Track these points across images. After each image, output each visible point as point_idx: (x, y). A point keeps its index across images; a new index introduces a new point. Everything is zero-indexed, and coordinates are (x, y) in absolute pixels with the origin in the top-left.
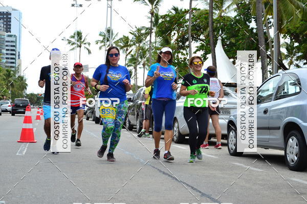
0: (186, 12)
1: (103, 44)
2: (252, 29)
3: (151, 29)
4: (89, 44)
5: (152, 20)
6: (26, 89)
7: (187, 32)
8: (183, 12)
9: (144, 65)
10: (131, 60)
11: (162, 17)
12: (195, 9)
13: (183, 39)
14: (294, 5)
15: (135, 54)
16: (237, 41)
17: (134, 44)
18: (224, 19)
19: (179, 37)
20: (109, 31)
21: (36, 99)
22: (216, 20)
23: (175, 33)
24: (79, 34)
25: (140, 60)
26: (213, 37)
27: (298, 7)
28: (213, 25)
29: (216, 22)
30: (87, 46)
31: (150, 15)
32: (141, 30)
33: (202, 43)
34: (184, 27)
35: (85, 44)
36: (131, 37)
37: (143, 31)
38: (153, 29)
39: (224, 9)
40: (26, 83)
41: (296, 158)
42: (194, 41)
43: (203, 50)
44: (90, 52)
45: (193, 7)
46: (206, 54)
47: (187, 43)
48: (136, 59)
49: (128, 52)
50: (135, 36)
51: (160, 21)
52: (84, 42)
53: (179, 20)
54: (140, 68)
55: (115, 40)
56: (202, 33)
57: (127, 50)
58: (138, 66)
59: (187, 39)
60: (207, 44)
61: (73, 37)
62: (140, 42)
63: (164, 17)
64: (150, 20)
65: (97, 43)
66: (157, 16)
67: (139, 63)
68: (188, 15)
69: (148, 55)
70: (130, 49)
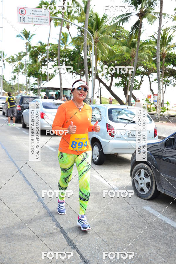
0: (46, 45)
2: (82, 57)
7: (46, 57)
8: (45, 45)
9: (23, 73)
10: (15, 70)
11: (32, 47)
12: (51, 44)
13: (44, 61)
14: (104, 46)
15: (17, 67)
16: (74, 63)
17: (17, 61)
18: (67, 50)
19: (42, 59)
22: (63, 51)
23: (40, 57)
25: (20, 70)
27: (107, 48)
31: (26, 45)
32: (21, 53)
33: (54, 64)
34: (45, 54)
36: (15, 57)
37: (22, 54)
38: (27, 53)
39: (67, 44)
42: (50, 62)
45: (49, 43)
47: (46, 63)
48: (18, 70)
49: (14, 65)
50: (18, 56)
51: (32, 49)
53: (42, 50)
56: (55, 57)
58: (19, 73)
59: (46, 61)
62: (20, 60)
64: (26, 48)
66: (30, 46)
67: (20, 71)
68: (47, 47)
69: (24, 67)
70: (15, 63)
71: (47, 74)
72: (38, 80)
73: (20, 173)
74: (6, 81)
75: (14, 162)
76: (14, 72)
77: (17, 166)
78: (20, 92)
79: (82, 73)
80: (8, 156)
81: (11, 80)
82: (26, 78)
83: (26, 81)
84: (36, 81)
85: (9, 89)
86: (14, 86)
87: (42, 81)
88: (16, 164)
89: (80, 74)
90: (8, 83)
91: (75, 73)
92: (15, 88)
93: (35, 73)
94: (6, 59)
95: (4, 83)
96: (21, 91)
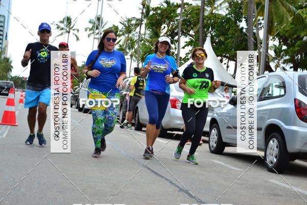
0: (178, 6)
1: (92, 32)
2: (243, 28)
3: (141, 20)
4: (78, 31)
5: (143, 11)
6: (11, 71)
8: (175, 6)
9: (131, 56)
11: (153, 9)
12: (187, 4)
13: (172, 33)
14: (285, 8)
15: (123, 45)
16: (226, 39)
17: (123, 34)
18: (215, 16)
19: (168, 31)
20: (99, 19)
21: (20, 82)
22: (207, 17)
23: (164, 27)
24: (69, 20)
25: (128, 50)
26: (203, 33)
27: (289, 11)
28: (203, 21)
29: (207, 19)
30: (75, 32)
31: (142, 7)
32: (132, 20)
33: (191, 39)
34: (174, 21)
35: (74, 30)
36: (121, 27)
37: (133, 22)
38: (143, 21)
39: (216, 6)
40: (12, 65)
41: (275, 160)
42: (183, 36)
43: (191, 45)
44: (78, 39)
47: (176, 38)
48: (123, 50)
50: (125, 26)
51: (151, 13)
52: (73, 29)
53: (170, 14)
55: (104, 29)
56: (192, 29)
59: (177, 34)
60: (196, 40)
61: (62, 22)
62: (129, 32)
63: (156, 9)
64: (141, 11)
65: (86, 30)
66: (148, 8)
68: (180, 9)
69: (136, 47)
91: (227, 58)
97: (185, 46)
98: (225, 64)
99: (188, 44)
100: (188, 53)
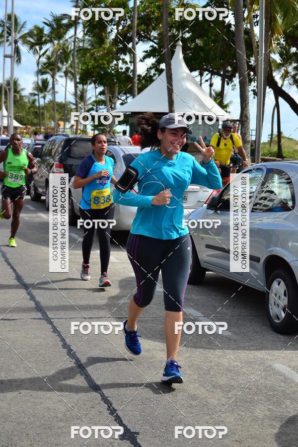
2: (230, 25)
5: (77, 3)
7: (130, 27)
9: (66, 73)
15: (52, 56)
17: (51, 41)
19: (118, 35)
23: (112, 30)
25: (60, 65)
32: (62, 19)
33: (152, 46)
36: (47, 30)
37: (65, 21)
42: (141, 43)
43: (154, 56)
46: (159, 62)
47: (130, 46)
48: (53, 64)
49: (42, 52)
50: (53, 29)
54: (61, 76)
55: (22, 34)
56: (154, 29)
57: (41, 49)
58: (58, 74)
59: (130, 40)
60: (161, 48)
62: (60, 37)
64: (74, 3)
67: (59, 69)
70: (45, 48)
71: (131, 74)
72: (106, 92)
73: (68, 354)
74: (21, 97)
75: (51, 323)
76: (43, 70)
77: (59, 335)
78: (59, 125)
79: (228, 71)
80: (34, 303)
81: (37, 93)
82: (76, 87)
83: (75, 94)
84: (101, 93)
85: (29, 117)
86: (45, 107)
87: (119, 94)
88: (55, 330)
89: (222, 73)
90: (26, 100)
91: (210, 72)
92: (47, 115)
93: (99, 73)
94: (20, 38)
95: (18, 101)
96: (62, 123)
97: (144, 58)
98: (207, 81)
99: (148, 55)
100: (151, 68)
